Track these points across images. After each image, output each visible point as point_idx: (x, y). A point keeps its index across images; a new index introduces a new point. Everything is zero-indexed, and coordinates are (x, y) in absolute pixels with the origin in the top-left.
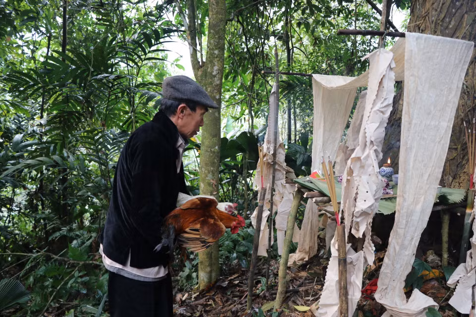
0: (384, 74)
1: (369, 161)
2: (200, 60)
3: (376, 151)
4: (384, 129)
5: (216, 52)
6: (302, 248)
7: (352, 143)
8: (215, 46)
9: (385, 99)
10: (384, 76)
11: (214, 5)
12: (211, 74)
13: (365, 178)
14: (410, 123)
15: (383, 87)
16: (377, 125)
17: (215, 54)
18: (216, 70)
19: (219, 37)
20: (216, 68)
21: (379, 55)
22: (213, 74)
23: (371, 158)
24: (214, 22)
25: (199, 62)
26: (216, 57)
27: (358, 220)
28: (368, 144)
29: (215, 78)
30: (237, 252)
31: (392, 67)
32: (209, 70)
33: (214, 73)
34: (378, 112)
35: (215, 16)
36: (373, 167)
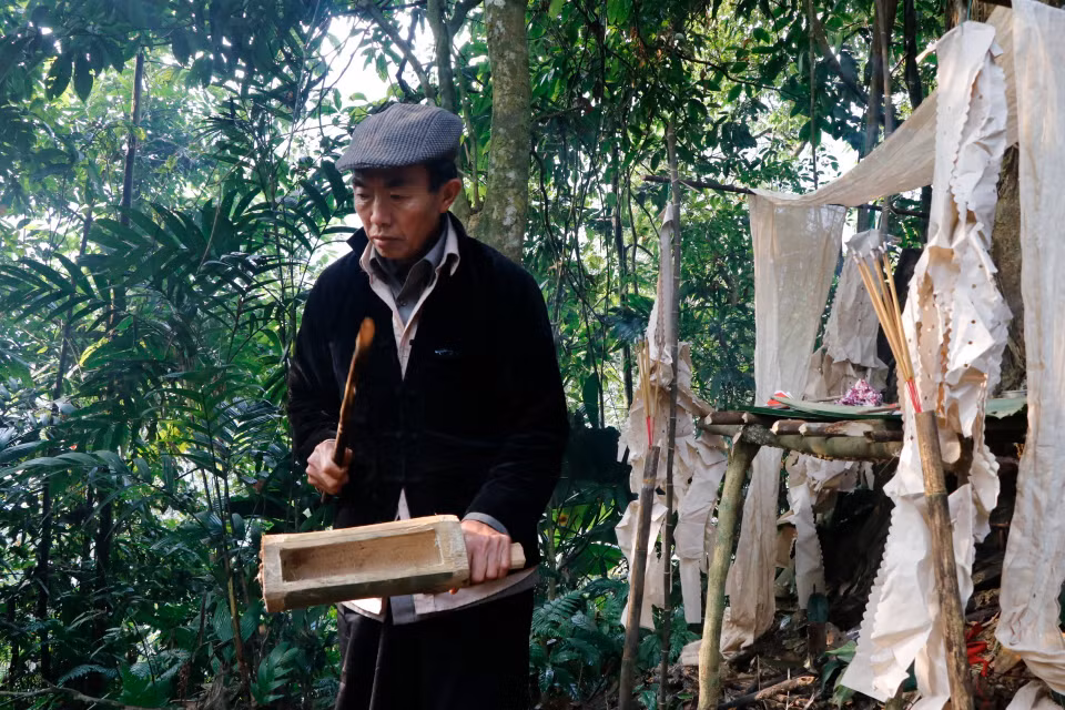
0: (979, 68)
1: (970, 255)
2: (472, 199)
3: (980, 234)
4: (994, 187)
5: (512, 175)
6: (739, 610)
7: (840, 349)
8: (509, 161)
9: (990, 120)
10: (980, 73)
11: (505, 75)
12: (500, 223)
13: (962, 293)
14: (1038, 192)
15: (981, 97)
16: (979, 175)
17: (509, 179)
18: (511, 215)
19: (517, 143)
20: (510, 210)
21: (958, 40)
22: (505, 223)
23: (974, 249)
24: (505, 111)
25: (470, 203)
26: (513, 187)
27: (958, 395)
28: (963, 217)
29: (510, 234)
30: (554, 665)
31: (995, 54)
32: (494, 216)
33: (507, 222)
34: (977, 146)
35: (507, 99)
36: (981, 266)
